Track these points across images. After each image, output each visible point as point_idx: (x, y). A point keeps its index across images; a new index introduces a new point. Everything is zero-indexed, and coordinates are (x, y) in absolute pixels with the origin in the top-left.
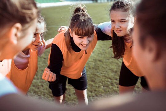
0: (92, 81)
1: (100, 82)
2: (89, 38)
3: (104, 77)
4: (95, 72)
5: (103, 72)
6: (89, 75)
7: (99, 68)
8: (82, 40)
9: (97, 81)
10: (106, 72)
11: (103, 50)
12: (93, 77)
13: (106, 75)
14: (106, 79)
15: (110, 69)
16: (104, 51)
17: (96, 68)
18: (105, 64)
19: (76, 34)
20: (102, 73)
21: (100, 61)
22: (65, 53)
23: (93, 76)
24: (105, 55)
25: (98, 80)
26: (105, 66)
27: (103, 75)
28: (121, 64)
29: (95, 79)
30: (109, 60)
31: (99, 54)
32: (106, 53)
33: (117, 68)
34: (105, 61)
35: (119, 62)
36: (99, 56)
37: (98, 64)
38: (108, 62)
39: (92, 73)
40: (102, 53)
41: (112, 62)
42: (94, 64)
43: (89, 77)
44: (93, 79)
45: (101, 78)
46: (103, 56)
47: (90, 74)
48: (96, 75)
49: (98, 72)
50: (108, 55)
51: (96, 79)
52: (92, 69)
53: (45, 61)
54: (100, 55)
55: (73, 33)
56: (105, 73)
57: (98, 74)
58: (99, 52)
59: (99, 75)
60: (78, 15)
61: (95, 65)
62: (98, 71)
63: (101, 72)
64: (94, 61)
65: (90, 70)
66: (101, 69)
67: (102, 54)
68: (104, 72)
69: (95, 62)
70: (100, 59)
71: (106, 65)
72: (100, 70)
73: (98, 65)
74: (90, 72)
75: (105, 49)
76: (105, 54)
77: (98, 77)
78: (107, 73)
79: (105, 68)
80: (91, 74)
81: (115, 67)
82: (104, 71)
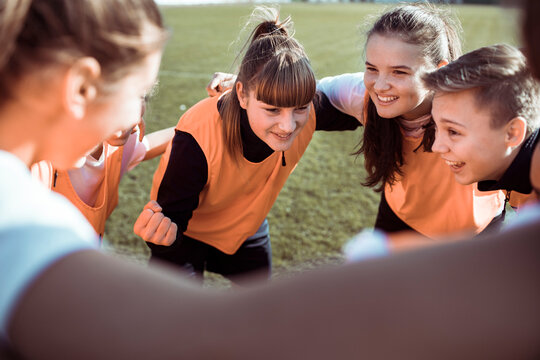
0: (284, 257)
1: (310, 261)
2: (296, 115)
3: (322, 247)
4: (295, 229)
5: (318, 231)
6: (276, 236)
7: (305, 217)
8: (277, 118)
9: (298, 257)
10: (330, 229)
11: (321, 158)
12: (286, 245)
13: (329, 240)
14: (327, 251)
15: (341, 223)
16: (323, 163)
17: (297, 216)
18: (325, 203)
19: (259, 99)
20: (315, 234)
21: (310, 193)
22: (216, 161)
23: (288, 241)
24: (326, 175)
25: (303, 255)
26: (325, 212)
27: (320, 238)
28: (375, 208)
29: (292, 253)
30: (338, 191)
31: (307, 170)
32: (329, 168)
33: (364, 217)
34: (325, 194)
35: (369, 201)
36: (308, 178)
37: (305, 204)
38: (334, 198)
39: (285, 232)
40: (318, 169)
41: (349, 199)
42: (290, 202)
43: (275, 243)
44: (287, 250)
45: (313, 249)
46: (321, 177)
47: (278, 233)
48: (296, 238)
49: (302, 229)
50: (335, 176)
51: (296, 253)
52: (284, 218)
53: (133, 185)
54: (311, 175)
55: (248, 95)
56: (324, 232)
57: (303, 234)
58: (309, 166)
59: (306, 240)
60: (268, 41)
61: (295, 205)
62: (305, 226)
63: (312, 228)
64: (292, 193)
65: (276, 221)
66: (312, 220)
67: (316, 173)
68: (322, 229)
69: (293, 198)
70: (311, 187)
71: (331, 208)
72: (309, 224)
73: (305, 208)
74: (278, 228)
75: (327, 155)
76: (326, 171)
77: (303, 244)
78: (330, 233)
79: (325, 217)
80: (282, 234)
81: (359, 216)
82: (322, 225)
